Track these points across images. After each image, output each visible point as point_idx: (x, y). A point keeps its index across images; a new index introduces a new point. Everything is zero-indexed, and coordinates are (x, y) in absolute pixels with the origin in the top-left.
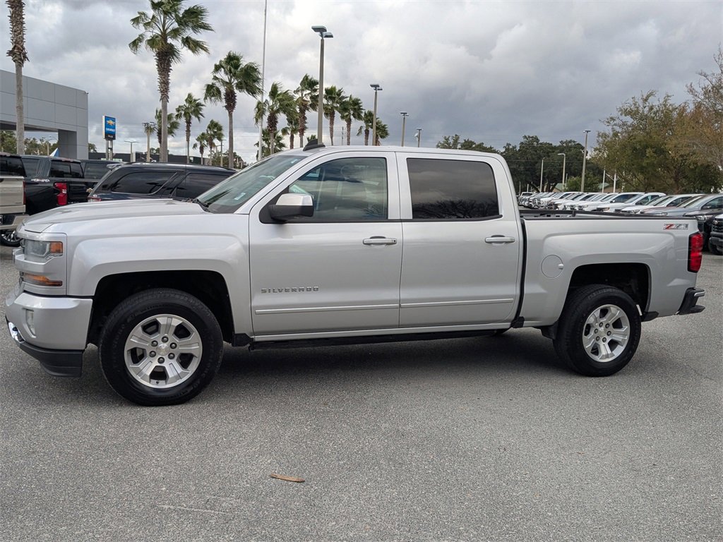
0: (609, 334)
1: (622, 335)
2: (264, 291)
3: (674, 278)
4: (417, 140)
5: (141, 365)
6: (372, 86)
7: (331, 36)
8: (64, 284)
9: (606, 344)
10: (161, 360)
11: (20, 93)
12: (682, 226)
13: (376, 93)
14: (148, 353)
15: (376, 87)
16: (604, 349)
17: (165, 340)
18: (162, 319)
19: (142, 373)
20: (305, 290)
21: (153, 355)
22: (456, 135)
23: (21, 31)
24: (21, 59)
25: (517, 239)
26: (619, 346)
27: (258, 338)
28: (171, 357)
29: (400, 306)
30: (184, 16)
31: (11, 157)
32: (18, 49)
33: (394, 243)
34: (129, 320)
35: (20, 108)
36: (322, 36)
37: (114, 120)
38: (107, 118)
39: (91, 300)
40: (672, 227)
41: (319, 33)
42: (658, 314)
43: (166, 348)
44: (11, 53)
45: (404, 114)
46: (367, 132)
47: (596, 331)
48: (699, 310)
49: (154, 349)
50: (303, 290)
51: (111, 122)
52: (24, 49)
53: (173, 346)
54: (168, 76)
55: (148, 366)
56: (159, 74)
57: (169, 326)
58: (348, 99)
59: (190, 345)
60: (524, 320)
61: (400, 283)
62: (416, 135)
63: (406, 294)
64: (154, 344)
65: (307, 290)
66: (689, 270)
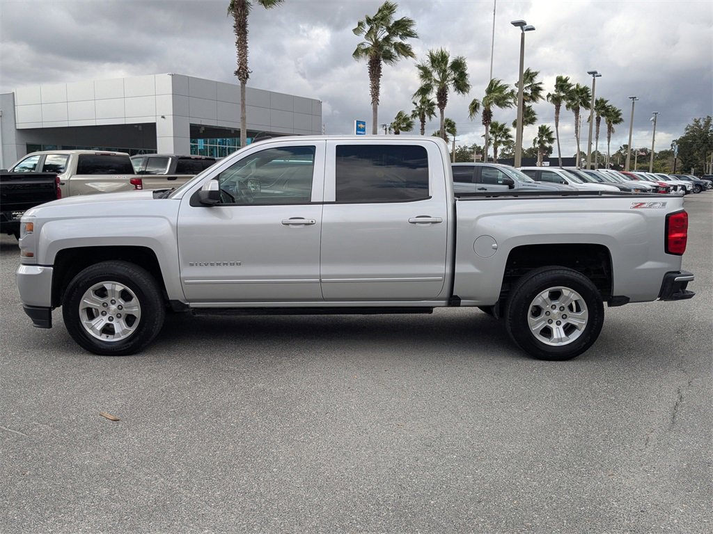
0: (564, 317)
1: (580, 320)
2: (192, 265)
3: (646, 261)
4: (653, 123)
5: (93, 322)
6: (590, 73)
7: (533, 29)
8: (35, 255)
9: (561, 327)
10: (111, 319)
11: (243, 106)
12: (659, 205)
13: (594, 80)
14: (100, 311)
15: (594, 73)
16: (558, 332)
17: (113, 302)
18: (108, 285)
19: (94, 327)
20: (229, 264)
21: (104, 314)
22: (708, 117)
23: (245, 53)
24: (244, 78)
25: (444, 219)
26: (576, 330)
27: (192, 305)
28: (119, 316)
29: (321, 281)
30: (392, 26)
31: (206, 159)
32: (243, 69)
33: (312, 224)
34: (81, 285)
35: (243, 118)
36: (522, 29)
37: (364, 123)
38: (358, 122)
39: (52, 268)
40: (645, 206)
41: (519, 27)
42: (629, 299)
43: (115, 310)
44: (237, 73)
45: (633, 98)
46: (598, 120)
47: (548, 313)
48: (690, 296)
49: (105, 309)
50: (227, 264)
51: (361, 126)
52: (247, 68)
53: (120, 307)
54: (379, 81)
55: (100, 323)
56: (371, 80)
57: (113, 291)
58: (575, 86)
59: (131, 307)
60: (460, 299)
61: (320, 261)
62: (652, 119)
63: (327, 270)
64: (105, 305)
65: (231, 264)
66: (667, 251)
